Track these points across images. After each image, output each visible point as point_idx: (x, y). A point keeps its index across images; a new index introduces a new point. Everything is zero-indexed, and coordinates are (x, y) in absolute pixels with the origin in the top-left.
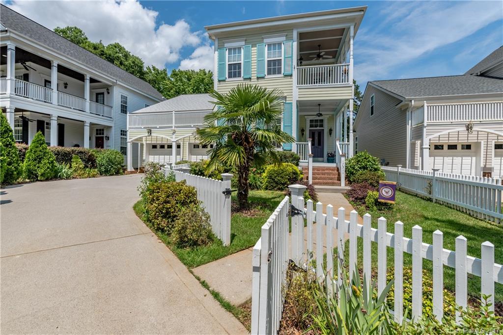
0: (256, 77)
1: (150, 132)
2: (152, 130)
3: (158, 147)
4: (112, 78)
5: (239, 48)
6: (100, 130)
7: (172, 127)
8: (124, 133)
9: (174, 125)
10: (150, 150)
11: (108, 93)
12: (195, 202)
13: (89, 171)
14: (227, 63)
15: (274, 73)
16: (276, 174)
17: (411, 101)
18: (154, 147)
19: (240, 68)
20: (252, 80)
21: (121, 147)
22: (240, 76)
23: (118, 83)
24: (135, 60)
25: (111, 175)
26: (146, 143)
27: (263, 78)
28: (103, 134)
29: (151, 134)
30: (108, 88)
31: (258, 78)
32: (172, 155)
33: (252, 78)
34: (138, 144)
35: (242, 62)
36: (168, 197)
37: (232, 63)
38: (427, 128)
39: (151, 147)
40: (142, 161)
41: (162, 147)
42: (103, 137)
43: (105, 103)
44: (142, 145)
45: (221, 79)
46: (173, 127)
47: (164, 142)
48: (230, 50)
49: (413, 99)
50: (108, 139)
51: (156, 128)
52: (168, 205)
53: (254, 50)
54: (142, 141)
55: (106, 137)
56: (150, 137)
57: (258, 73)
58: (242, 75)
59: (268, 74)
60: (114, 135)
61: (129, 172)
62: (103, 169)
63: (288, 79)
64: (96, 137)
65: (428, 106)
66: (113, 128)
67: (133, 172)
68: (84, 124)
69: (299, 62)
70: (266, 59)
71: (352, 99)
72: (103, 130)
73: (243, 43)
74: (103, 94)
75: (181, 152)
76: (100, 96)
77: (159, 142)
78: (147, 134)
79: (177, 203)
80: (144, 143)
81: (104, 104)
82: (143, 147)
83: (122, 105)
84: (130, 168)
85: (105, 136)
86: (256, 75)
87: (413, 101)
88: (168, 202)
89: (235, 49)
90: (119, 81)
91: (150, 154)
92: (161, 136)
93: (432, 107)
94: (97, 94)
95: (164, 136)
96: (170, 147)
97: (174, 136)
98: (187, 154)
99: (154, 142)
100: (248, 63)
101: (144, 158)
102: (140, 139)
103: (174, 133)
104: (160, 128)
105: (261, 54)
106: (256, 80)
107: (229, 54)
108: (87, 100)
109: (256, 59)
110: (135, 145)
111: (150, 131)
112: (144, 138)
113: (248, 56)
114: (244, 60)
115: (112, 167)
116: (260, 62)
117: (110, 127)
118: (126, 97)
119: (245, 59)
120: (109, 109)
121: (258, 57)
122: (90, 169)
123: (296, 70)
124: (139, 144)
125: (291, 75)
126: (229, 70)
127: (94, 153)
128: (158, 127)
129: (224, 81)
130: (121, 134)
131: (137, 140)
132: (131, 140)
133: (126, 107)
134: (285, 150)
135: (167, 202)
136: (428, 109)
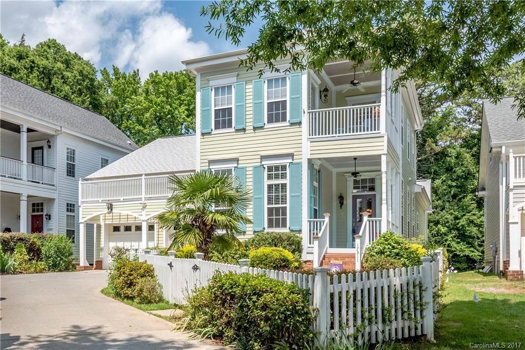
0: (252, 128)
1: (110, 207)
2: (114, 204)
3: (122, 229)
4: (55, 125)
5: (230, 87)
6: (38, 204)
7: (140, 199)
8: (71, 207)
9: (143, 196)
10: (110, 235)
11: (50, 147)
12: (152, 277)
13: (36, 265)
14: (213, 109)
15: (277, 121)
16: (259, 260)
17: (501, 147)
18: (116, 229)
19: (230, 115)
20: (247, 132)
21: (67, 230)
22: (230, 126)
23: (64, 130)
24: (84, 68)
25: (60, 271)
26: (105, 224)
27: (262, 128)
28: (42, 211)
29: (112, 210)
30: (49, 140)
31: (255, 129)
32: (141, 241)
33: (247, 128)
34: (93, 225)
35: (233, 106)
36: (132, 271)
37: (220, 108)
38: (515, 191)
39: (112, 229)
40: (100, 249)
41: (128, 229)
42: (43, 215)
43: (45, 164)
44: (99, 227)
45: (205, 131)
46: (143, 199)
47: (130, 222)
48: (217, 89)
49: (504, 144)
50: (50, 219)
51: (118, 201)
52: (131, 278)
53: (250, 88)
54: (99, 220)
55: (47, 215)
56: (111, 214)
57: (255, 122)
58: (233, 125)
59: (268, 123)
60: (58, 212)
61: (81, 267)
62: (51, 261)
63: (295, 129)
64: (32, 216)
65: (515, 158)
66: (56, 201)
67: (87, 267)
68: (20, 197)
69: (323, 95)
70: (266, 102)
71: (384, 154)
72: (42, 204)
73: (235, 79)
74: (42, 148)
75: (156, 236)
76: (37, 151)
77: (124, 222)
78: (106, 211)
79: (138, 276)
80: (102, 223)
81: (43, 165)
82: (100, 230)
83: (67, 163)
84: (83, 262)
85: (45, 213)
86: (251, 124)
87: (504, 148)
88: (132, 275)
89: (223, 88)
90: (66, 128)
91: (109, 239)
92: (126, 212)
93: (518, 159)
94: (34, 149)
95: (130, 213)
96: (139, 228)
97: (144, 213)
98: (164, 239)
99: (116, 222)
100: (241, 108)
101: (102, 245)
102: (97, 218)
103: (144, 207)
104: (124, 201)
105: (258, 94)
106: (252, 131)
107: (215, 96)
108: (24, 163)
109: (251, 101)
110: (89, 227)
111: (111, 205)
112: (101, 216)
113: (241, 97)
114: (235, 104)
115: (62, 259)
116: (258, 106)
117: (53, 200)
118: (74, 150)
119: (236, 102)
120: (50, 171)
121: (255, 99)
122: (37, 261)
123: (306, 115)
124: (95, 225)
125: (300, 123)
126: (216, 117)
127: (35, 240)
128: (122, 200)
129: (209, 133)
130: (68, 211)
131: (92, 219)
132: (85, 219)
133: (74, 165)
134: (292, 231)
135: (130, 275)
136: (516, 162)
